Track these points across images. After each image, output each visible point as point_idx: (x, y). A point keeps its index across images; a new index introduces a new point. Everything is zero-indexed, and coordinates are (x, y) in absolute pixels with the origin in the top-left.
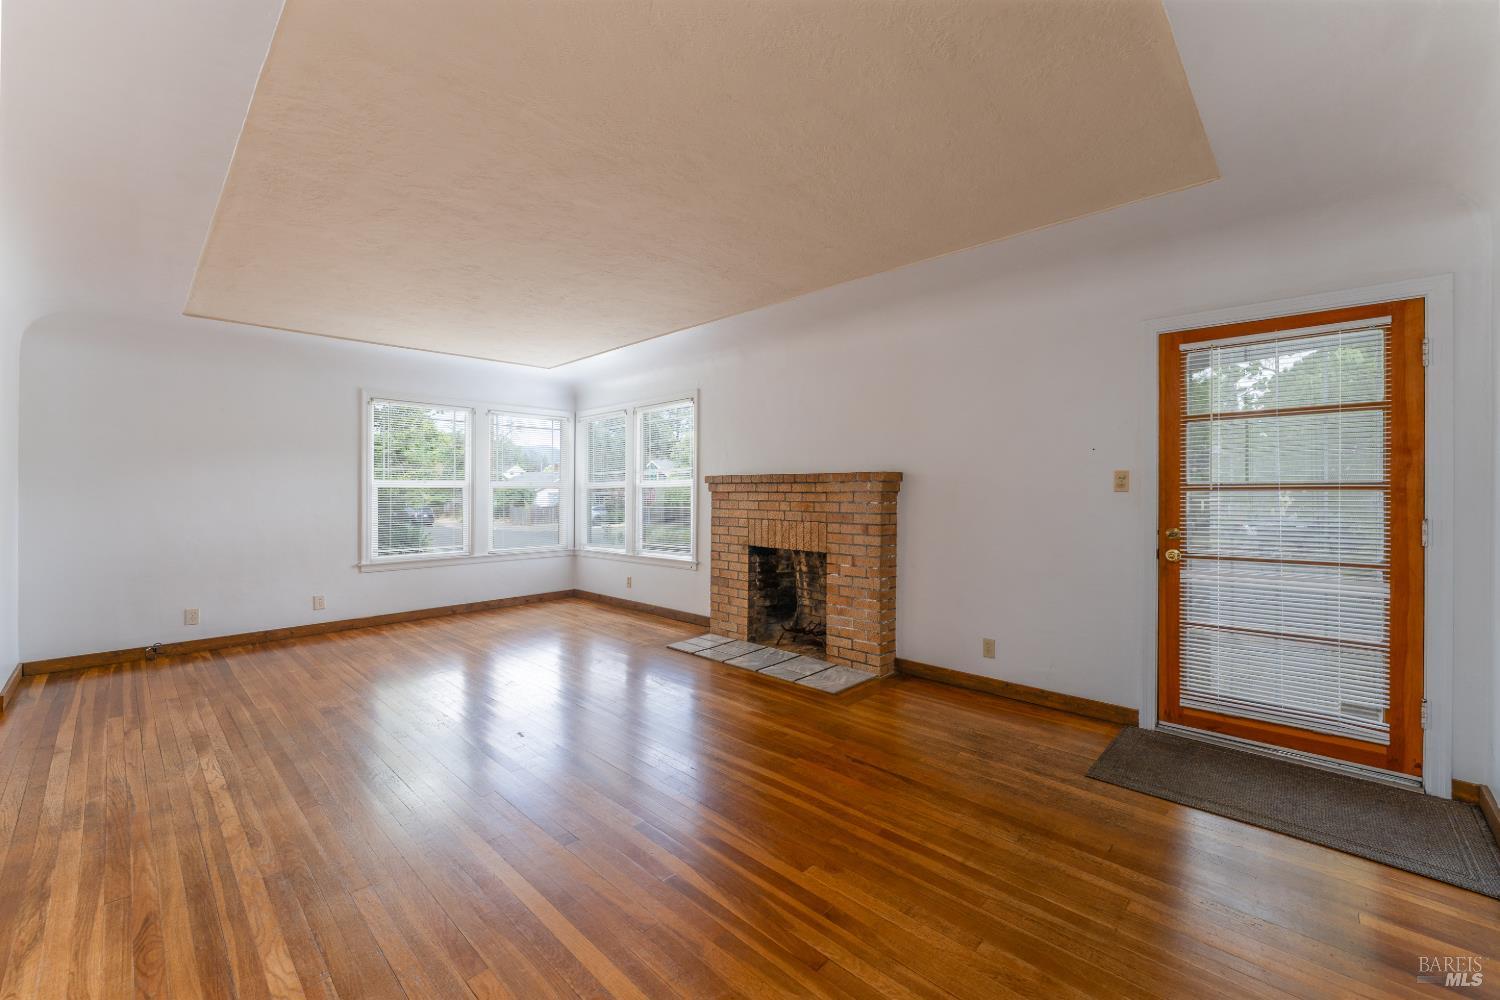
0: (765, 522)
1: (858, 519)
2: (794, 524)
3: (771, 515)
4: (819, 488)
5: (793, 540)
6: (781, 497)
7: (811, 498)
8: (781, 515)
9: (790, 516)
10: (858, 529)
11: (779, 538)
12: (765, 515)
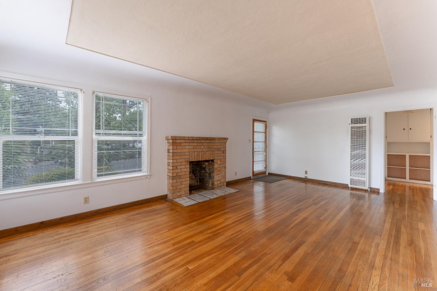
0: (196, 153)
1: (221, 149)
2: (206, 152)
3: (198, 150)
4: (213, 141)
5: (205, 157)
6: (201, 144)
7: (210, 144)
8: (201, 150)
9: (204, 150)
10: (221, 152)
11: (200, 157)
12: (196, 150)
